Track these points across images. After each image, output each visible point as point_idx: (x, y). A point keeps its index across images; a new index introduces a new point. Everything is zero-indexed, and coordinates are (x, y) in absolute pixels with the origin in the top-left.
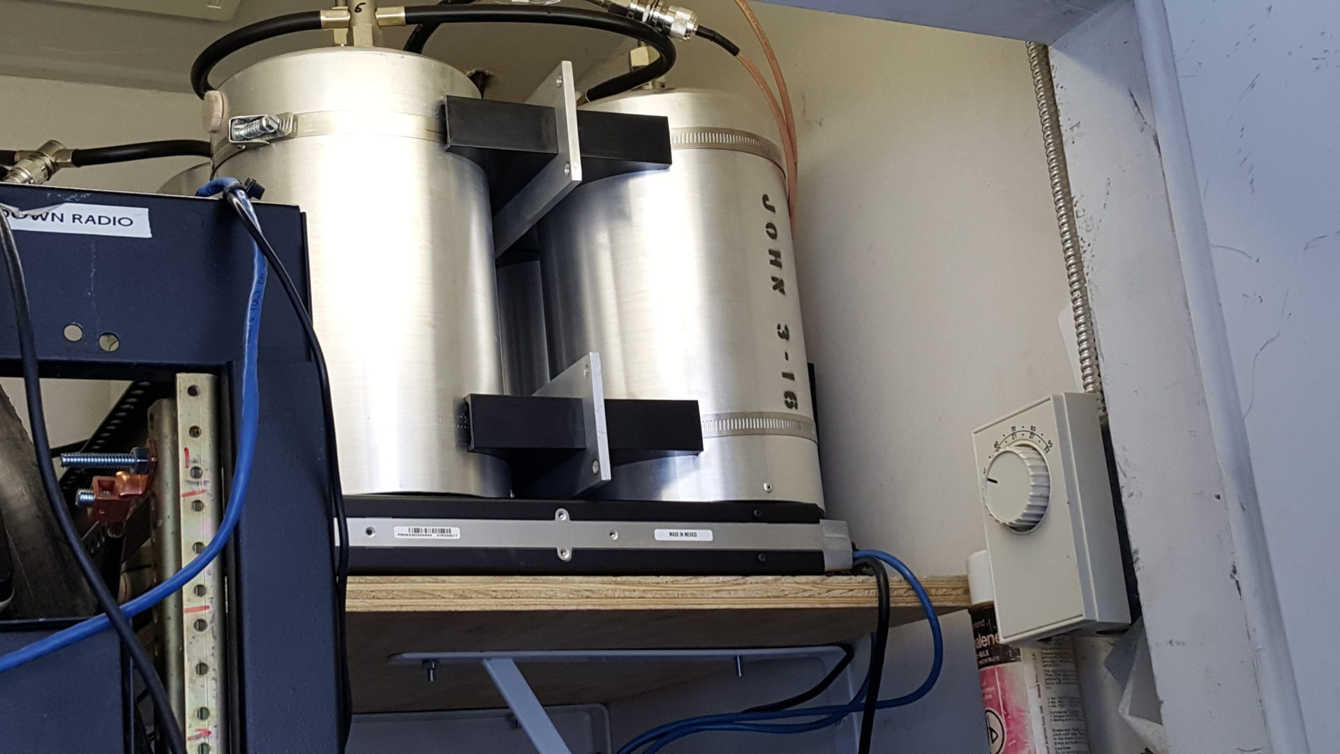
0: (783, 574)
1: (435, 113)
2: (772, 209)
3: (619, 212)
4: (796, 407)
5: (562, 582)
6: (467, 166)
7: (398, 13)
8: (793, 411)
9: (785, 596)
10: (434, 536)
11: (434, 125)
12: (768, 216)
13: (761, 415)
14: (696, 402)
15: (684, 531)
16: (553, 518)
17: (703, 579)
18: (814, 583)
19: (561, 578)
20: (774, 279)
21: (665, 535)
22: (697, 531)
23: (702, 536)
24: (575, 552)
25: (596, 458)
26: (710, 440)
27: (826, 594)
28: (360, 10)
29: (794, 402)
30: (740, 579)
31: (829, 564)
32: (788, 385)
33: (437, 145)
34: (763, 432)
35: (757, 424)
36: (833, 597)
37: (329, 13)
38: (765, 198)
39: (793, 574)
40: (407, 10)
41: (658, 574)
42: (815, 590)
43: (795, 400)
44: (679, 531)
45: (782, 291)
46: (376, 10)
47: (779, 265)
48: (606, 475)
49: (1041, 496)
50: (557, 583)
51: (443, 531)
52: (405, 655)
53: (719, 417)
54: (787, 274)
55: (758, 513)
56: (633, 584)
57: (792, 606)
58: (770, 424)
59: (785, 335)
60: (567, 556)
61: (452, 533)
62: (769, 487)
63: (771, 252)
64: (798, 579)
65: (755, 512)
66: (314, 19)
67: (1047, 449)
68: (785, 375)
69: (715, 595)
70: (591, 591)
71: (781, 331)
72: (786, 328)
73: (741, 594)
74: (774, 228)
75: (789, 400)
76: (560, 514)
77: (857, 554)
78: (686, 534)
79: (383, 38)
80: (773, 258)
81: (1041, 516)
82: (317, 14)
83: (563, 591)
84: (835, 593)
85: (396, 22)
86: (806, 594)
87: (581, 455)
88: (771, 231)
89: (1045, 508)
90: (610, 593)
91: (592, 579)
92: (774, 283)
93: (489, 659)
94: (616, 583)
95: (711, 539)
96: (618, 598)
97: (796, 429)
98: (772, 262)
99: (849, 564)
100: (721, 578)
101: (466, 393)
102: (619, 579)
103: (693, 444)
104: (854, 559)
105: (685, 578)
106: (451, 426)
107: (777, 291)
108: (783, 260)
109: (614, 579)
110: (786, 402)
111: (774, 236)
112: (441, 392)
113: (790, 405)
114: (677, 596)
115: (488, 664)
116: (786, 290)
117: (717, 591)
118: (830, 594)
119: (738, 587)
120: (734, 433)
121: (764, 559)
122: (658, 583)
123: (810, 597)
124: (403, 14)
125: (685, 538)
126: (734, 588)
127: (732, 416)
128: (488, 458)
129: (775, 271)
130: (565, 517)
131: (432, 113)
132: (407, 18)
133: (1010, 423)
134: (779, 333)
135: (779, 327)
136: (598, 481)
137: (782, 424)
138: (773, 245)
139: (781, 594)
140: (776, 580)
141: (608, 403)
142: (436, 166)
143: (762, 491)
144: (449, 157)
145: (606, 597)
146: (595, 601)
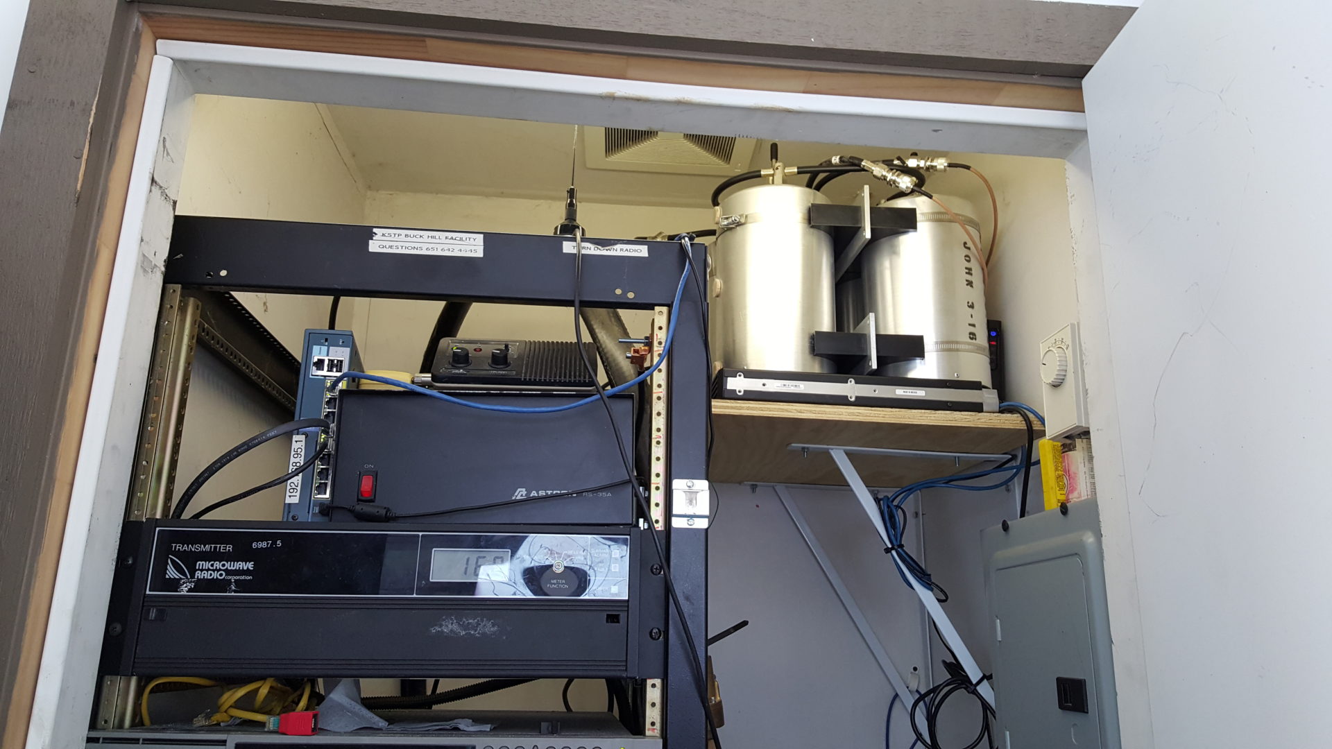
2: (969, 248)
3: (894, 252)
4: (975, 339)
5: (846, 409)
6: (823, 235)
8: (974, 341)
10: (792, 388)
11: (806, 217)
12: (966, 252)
13: (957, 343)
14: (922, 336)
15: (911, 391)
16: (847, 383)
18: (971, 415)
19: (845, 407)
20: (967, 281)
21: (901, 392)
22: (918, 391)
23: (920, 393)
24: (857, 397)
25: (871, 360)
26: (929, 353)
27: (977, 421)
28: (778, 168)
29: (973, 337)
30: (933, 412)
31: (985, 408)
32: (972, 329)
33: (806, 225)
34: (958, 350)
35: (954, 346)
36: (989, 422)
37: (765, 171)
38: (965, 243)
40: (798, 168)
42: (971, 418)
43: (976, 336)
44: (909, 391)
45: (972, 286)
46: (785, 169)
47: (971, 274)
48: (875, 366)
49: (1063, 370)
50: (844, 409)
51: (796, 386)
52: (793, 445)
53: (933, 343)
54: (977, 278)
56: (880, 411)
57: (959, 425)
58: (963, 347)
59: (972, 306)
60: (853, 399)
61: (799, 386)
62: (958, 374)
63: (966, 268)
64: (963, 413)
65: (950, 384)
66: (758, 174)
67: (1067, 348)
68: (969, 325)
69: (920, 418)
70: (859, 413)
71: (969, 305)
72: (972, 303)
73: (933, 418)
74: (969, 257)
75: (971, 336)
76: (851, 382)
77: (1005, 405)
78: (915, 392)
79: (787, 180)
80: (967, 271)
81: (1063, 379)
82: (760, 172)
83: (846, 412)
84: (982, 421)
85: (793, 174)
86: (967, 420)
87: (865, 358)
88: (967, 258)
89: (1065, 375)
91: (861, 408)
92: (966, 283)
93: (832, 449)
94: (872, 410)
95: (924, 395)
96: (872, 416)
97: (976, 350)
98: (966, 273)
99: (998, 411)
100: (923, 411)
101: (813, 332)
103: (922, 355)
104: (1000, 408)
105: (905, 410)
106: (807, 345)
107: (969, 287)
108: (973, 272)
110: (969, 337)
111: (969, 261)
112: (803, 330)
113: (972, 339)
114: (900, 417)
115: (832, 453)
116: (974, 286)
118: (985, 421)
119: (932, 415)
120: (943, 350)
121: (950, 404)
122: (892, 411)
124: (795, 170)
125: (911, 394)
127: (942, 343)
128: (825, 359)
129: (969, 277)
130: (853, 382)
131: (806, 212)
132: (797, 172)
133: (1054, 338)
135: (968, 303)
136: (869, 370)
137: (966, 347)
138: (968, 265)
140: (951, 413)
141: (878, 336)
142: (805, 235)
143: (954, 377)
144: (812, 230)
145: (866, 416)
146: (861, 417)
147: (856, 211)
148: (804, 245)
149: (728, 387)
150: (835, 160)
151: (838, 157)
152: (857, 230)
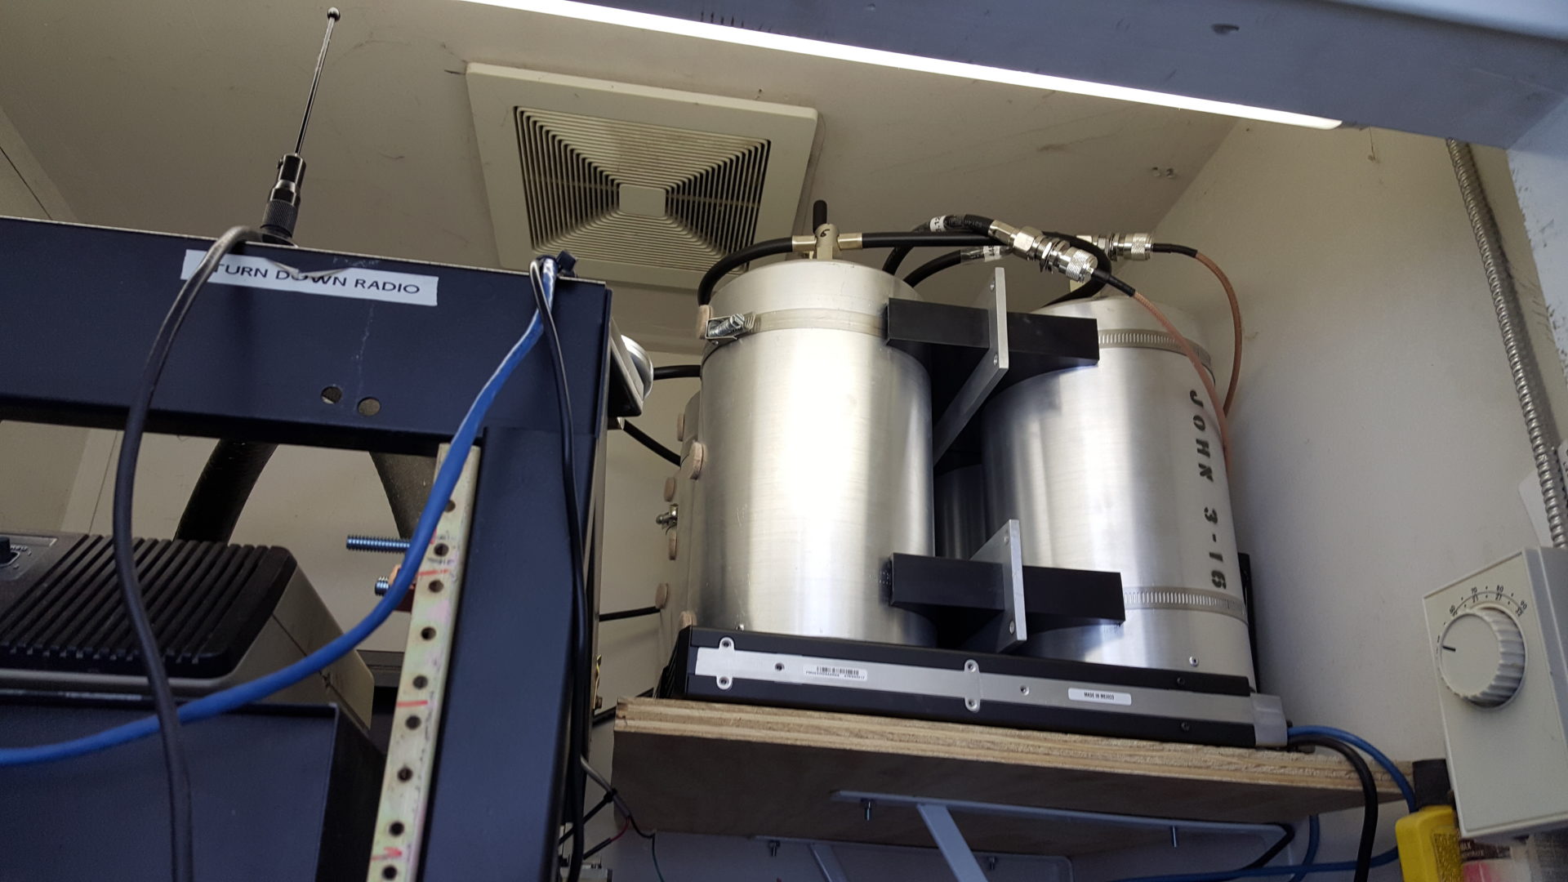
0: (1206, 744)
1: (879, 313)
2: (1200, 404)
4: (1225, 587)
5: (963, 731)
6: (911, 362)
7: (856, 237)
8: (1221, 590)
9: (1208, 767)
10: (842, 676)
11: (878, 323)
12: (1195, 410)
13: (1185, 591)
14: (1118, 575)
15: (1100, 693)
16: (962, 669)
17: (1115, 742)
19: (961, 727)
20: (1201, 466)
21: (1079, 695)
22: (1116, 695)
23: (1120, 699)
24: (984, 703)
25: (1013, 619)
26: (1134, 614)
27: (1255, 769)
28: (825, 235)
29: (1222, 582)
30: (1157, 745)
31: (1260, 738)
32: (1216, 565)
33: (878, 340)
34: (1185, 607)
35: (1181, 599)
36: (1263, 773)
37: (799, 238)
38: (1193, 393)
39: (1218, 744)
40: (864, 236)
41: (1066, 732)
43: (1224, 579)
44: (1095, 692)
45: (1210, 478)
46: (838, 236)
47: (1208, 455)
48: (1021, 634)
50: (958, 731)
51: (850, 672)
52: (842, 794)
53: (1142, 590)
54: (1218, 462)
55: (1181, 681)
56: (1039, 739)
57: (1216, 778)
58: (1197, 600)
59: (1212, 518)
60: (975, 707)
61: (860, 674)
62: (1195, 661)
63: (1199, 442)
64: (1223, 750)
65: (1179, 680)
66: (787, 243)
68: (1212, 555)
69: (1128, 759)
70: (993, 743)
71: (1208, 514)
72: (1214, 512)
73: (1158, 761)
74: (1201, 420)
75: (1217, 579)
76: (970, 666)
77: (1292, 731)
78: (1102, 696)
79: (842, 254)
80: (1199, 447)
82: (790, 239)
83: (961, 741)
84: (1265, 769)
85: (855, 246)
86: (1233, 767)
87: (999, 616)
88: (1198, 423)
90: (1012, 747)
91: (994, 730)
92: (1201, 470)
93: (923, 804)
94: (1020, 737)
95: (1129, 702)
96: (1022, 752)
97: (1226, 607)
98: (1199, 451)
99: (1284, 741)
100: (1136, 743)
101: (889, 555)
102: (1023, 733)
103: (1117, 615)
104: (1289, 737)
105: (1096, 738)
106: (876, 582)
107: (1205, 478)
108: (1212, 449)
109: (1017, 732)
110: (1214, 581)
111: (1201, 428)
112: (868, 551)
113: (1218, 584)
114: (1085, 756)
115: (923, 812)
116: (1214, 477)
117: (1130, 755)
118: (1259, 769)
119: (1154, 754)
120: (1157, 606)
121: (1188, 728)
122: (1066, 741)
123: (1236, 770)
124: (860, 239)
125: (1100, 700)
126: (1150, 753)
127: (1155, 590)
128: (913, 616)
129: (1203, 460)
130: (975, 668)
131: (876, 313)
132: (863, 242)
134: (1206, 515)
135: (1205, 510)
136: (1012, 642)
137: (1210, 601)
138: (1200, 435)
139: (1203, 764)
140: (1197, 750)
141: (1028, 571)
142: (876, 357)
143: (1187, 664)
144: (889, 350)
145: (1008, 750)
146: (997, 753)
147: (980, 319)
148: (873, 379)
149: (698, 672)
150: (937, 224)
151: (943, 218)
152: (980, 353)
